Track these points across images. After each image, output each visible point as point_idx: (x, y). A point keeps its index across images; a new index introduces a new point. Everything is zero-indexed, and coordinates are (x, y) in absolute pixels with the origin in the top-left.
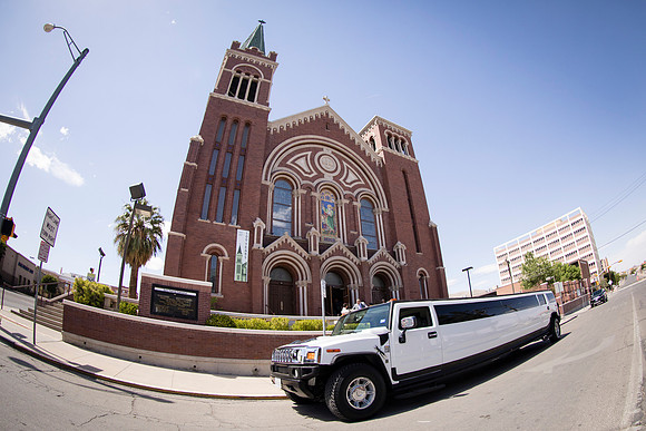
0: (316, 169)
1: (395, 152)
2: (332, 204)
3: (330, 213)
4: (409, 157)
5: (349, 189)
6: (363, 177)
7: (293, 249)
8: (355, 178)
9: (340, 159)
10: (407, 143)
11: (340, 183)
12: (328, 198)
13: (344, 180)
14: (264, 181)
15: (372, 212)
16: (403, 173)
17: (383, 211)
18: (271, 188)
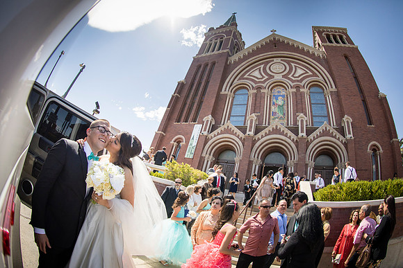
0: (267, 74)
1: (335, 44)
2: (283, 96)
3: (280, 102)
4: (348, 45)
5: (298, 81)
6: (310, 70)
7: (232, 133)
8: (302, 72)
9: (288, 63)
10: (344, 37)
11: (289, 79)
12: (279, 92)
13: (293, 76)
14: (223, 92)
15: (322, 95)
16: (346, 57)
17: (331, 92)
18: (230, 95)
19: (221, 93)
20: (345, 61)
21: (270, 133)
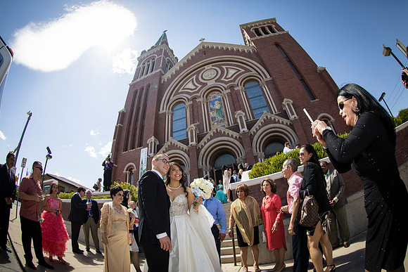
0: (200, 83)
1: (264, 36)
3: (217, 106)
4: (278, 33)
5: (231, 81)
6: (242, 67)
8: (234, 71)
9: (220, 67)
10: (273, 26)
11: (222, 82)
12: (214, 97)
13: (225, 78)
14: (161, 111)
15: (259, 88)
16: (277, 45)
17: (266, 82)
18: (168, 113)
19: (160, 113)
20: (276, 49)
21: (212, 138)
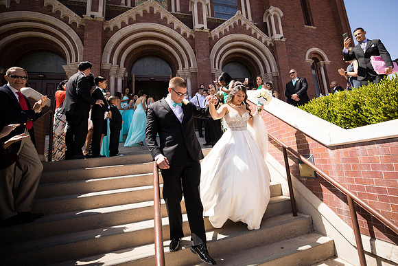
21: (139, 19)
